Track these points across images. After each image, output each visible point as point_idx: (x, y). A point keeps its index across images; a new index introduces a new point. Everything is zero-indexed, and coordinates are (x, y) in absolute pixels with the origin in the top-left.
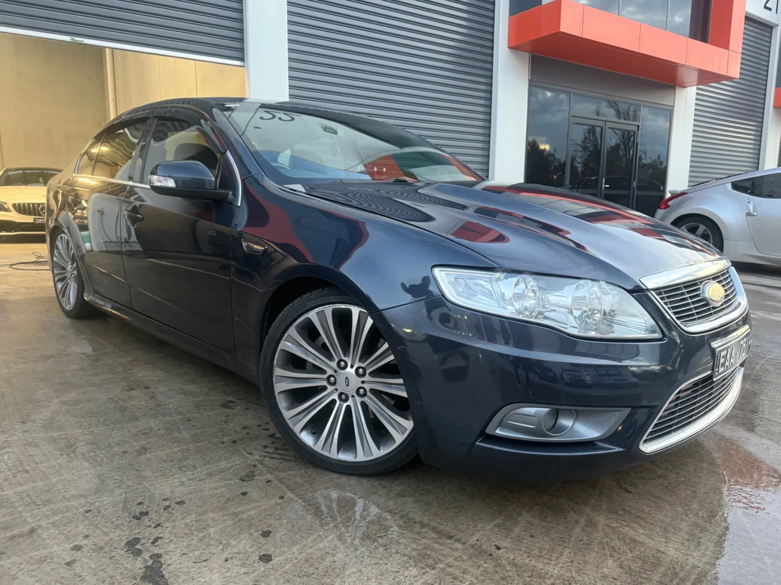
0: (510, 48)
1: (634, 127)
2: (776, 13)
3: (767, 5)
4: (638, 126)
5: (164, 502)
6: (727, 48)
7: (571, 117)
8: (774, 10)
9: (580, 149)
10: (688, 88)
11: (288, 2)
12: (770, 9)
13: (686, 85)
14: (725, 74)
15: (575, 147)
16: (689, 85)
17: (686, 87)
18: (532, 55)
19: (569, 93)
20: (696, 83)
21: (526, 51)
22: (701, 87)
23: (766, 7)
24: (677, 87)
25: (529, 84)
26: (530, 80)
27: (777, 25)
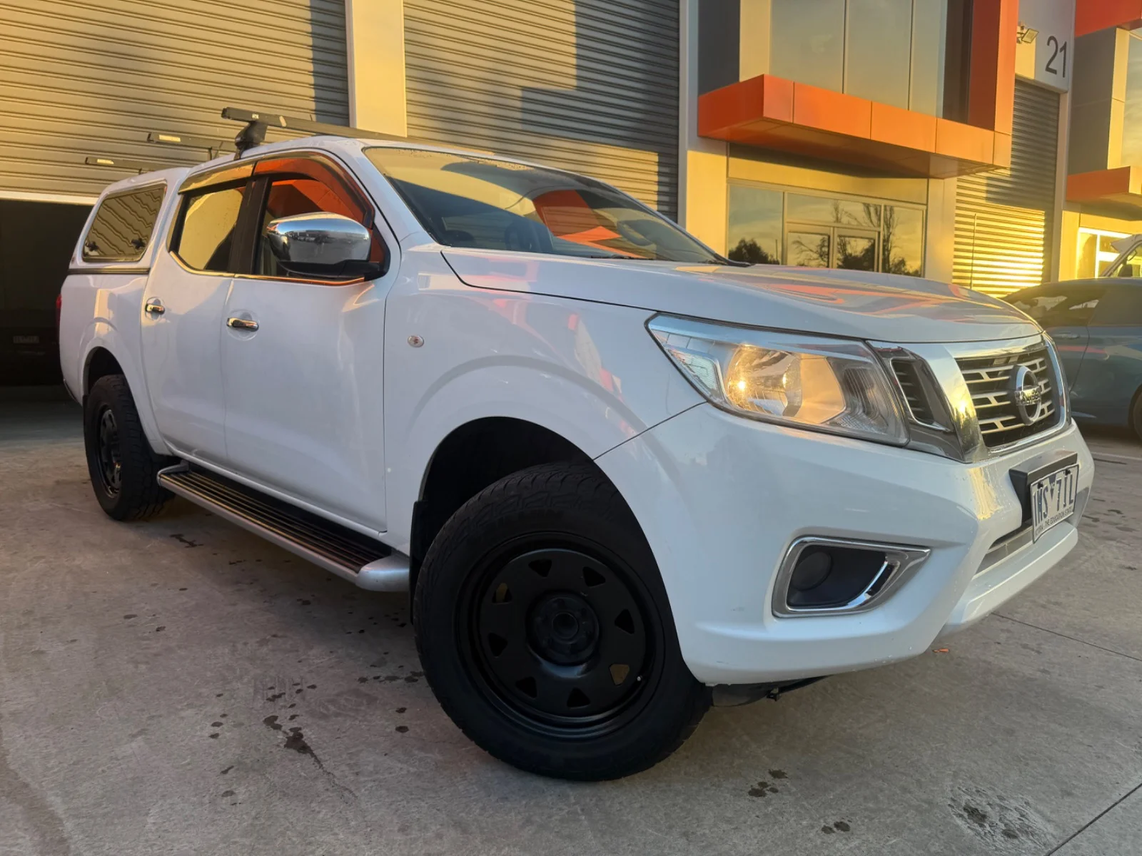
0: (700, 136)
1: (874, 233)
2: (1064, 76)
3: (1050, 67)
4: (879, 232)
5: (295, 687)
6: (993, 130)
7: (786, 225)
8: (1060, 72)
9: (815, 256)
10: (947, 180)
12: (1054, 72)
13: (943, 176)
14: (991, 163)
15: (807, 254)
16: (947, 175)
17: (942, 179)
18: (731, 144)
19: (783, 192)
21: (723, 140)
22: (962, 178)
23: (1048, 69)
24: (930, 179)
25: (727, 182)
26: (728, 178)
27: (1066, 92)
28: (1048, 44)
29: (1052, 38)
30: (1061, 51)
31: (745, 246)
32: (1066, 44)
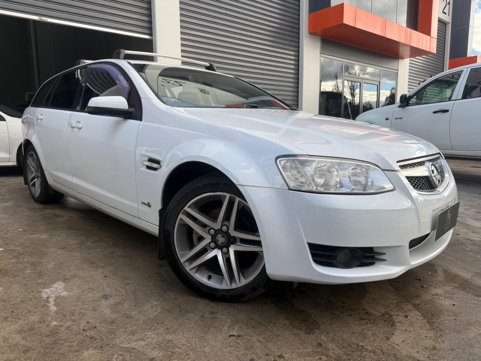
0: (309, 33)
1: (377, 82)
2: (449, 15)
3: (444, 11)
4: (380, 82)
6: (430, 35)
7: (343, 76)
8: (447, 14)
11: (180, 2)
12: (445, 13)
13: (404, 57)
17: (404, 59)
18: (322, 38)
19: (343, 61)
20: (409, 56)
21: (318, 36)
22: (411, 59)
23: (443, 12)
24: (399, 58)
25: (320, 56)
26: (320, 53)
27: (449, 23)
28: (444, 1)
30: (448, 4)
32: (450, 1)
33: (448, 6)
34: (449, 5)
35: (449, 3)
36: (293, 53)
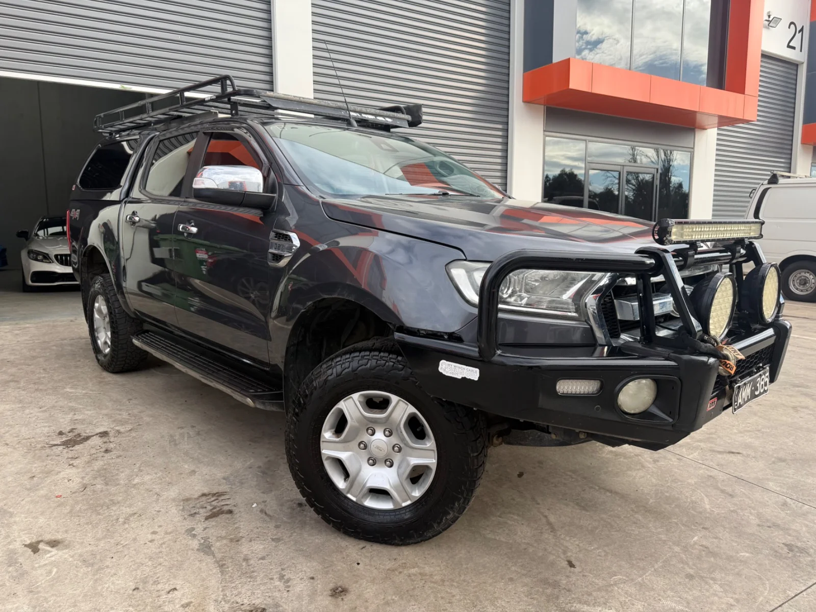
0: (524, 101)
1: (653, 170)
2: (801, 51)
3: (791, 44)
4: (657, 169)
6: (744, 93)
7: (587, 164)
8: (798, 48)
10: (709, 130)
12: (794, 48)
13: (706, 127)
14: (742, 118)
16: (709, 127)
17: (706, 129)
18: (547, 108)
19: (586, 140)
20: (716, 125)
21: (541, 104)
23: (789, 46)
24: (696, 129)
25: (544, 134)
26: (544, 131)
27: (803, 63)
28: (789, 27)
29: (792, 23)
30: (799, 32)
31: (566, 174)
32: (803, 27)
33: (798, 35)
34: (801, 33)
35: (802, 30)
36: (500, 126)
